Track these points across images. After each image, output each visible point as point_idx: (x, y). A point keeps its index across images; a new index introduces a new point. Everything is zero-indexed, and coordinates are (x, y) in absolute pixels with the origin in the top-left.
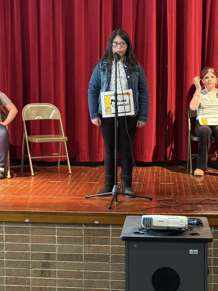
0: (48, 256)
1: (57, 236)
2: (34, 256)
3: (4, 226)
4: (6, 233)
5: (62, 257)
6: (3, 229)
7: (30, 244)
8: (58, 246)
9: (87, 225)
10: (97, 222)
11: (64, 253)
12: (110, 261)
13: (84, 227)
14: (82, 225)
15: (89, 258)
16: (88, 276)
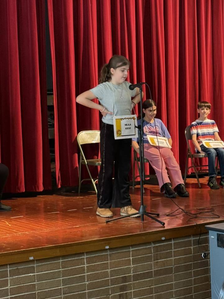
0: (125, 279)
1: (131, 258)
2: (113, 282)
3: (85, 257)
4: (88, 264)
5: (136, 277)
6: (84, 260)
7: (109, 270)
8: (133, 267)
9: (155, 242)
10: (163, 239)
11: (138, 273)
12: (173, 272)
13: (153, 245)
14: (151, 244)
15: (157, 273)
16: (157, 290)
